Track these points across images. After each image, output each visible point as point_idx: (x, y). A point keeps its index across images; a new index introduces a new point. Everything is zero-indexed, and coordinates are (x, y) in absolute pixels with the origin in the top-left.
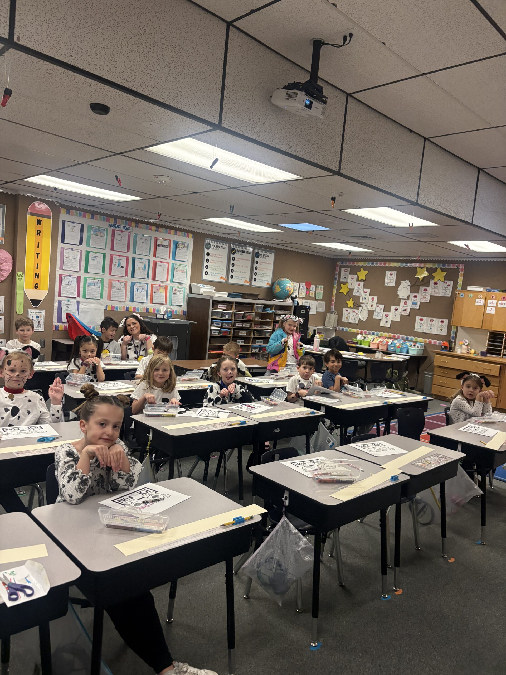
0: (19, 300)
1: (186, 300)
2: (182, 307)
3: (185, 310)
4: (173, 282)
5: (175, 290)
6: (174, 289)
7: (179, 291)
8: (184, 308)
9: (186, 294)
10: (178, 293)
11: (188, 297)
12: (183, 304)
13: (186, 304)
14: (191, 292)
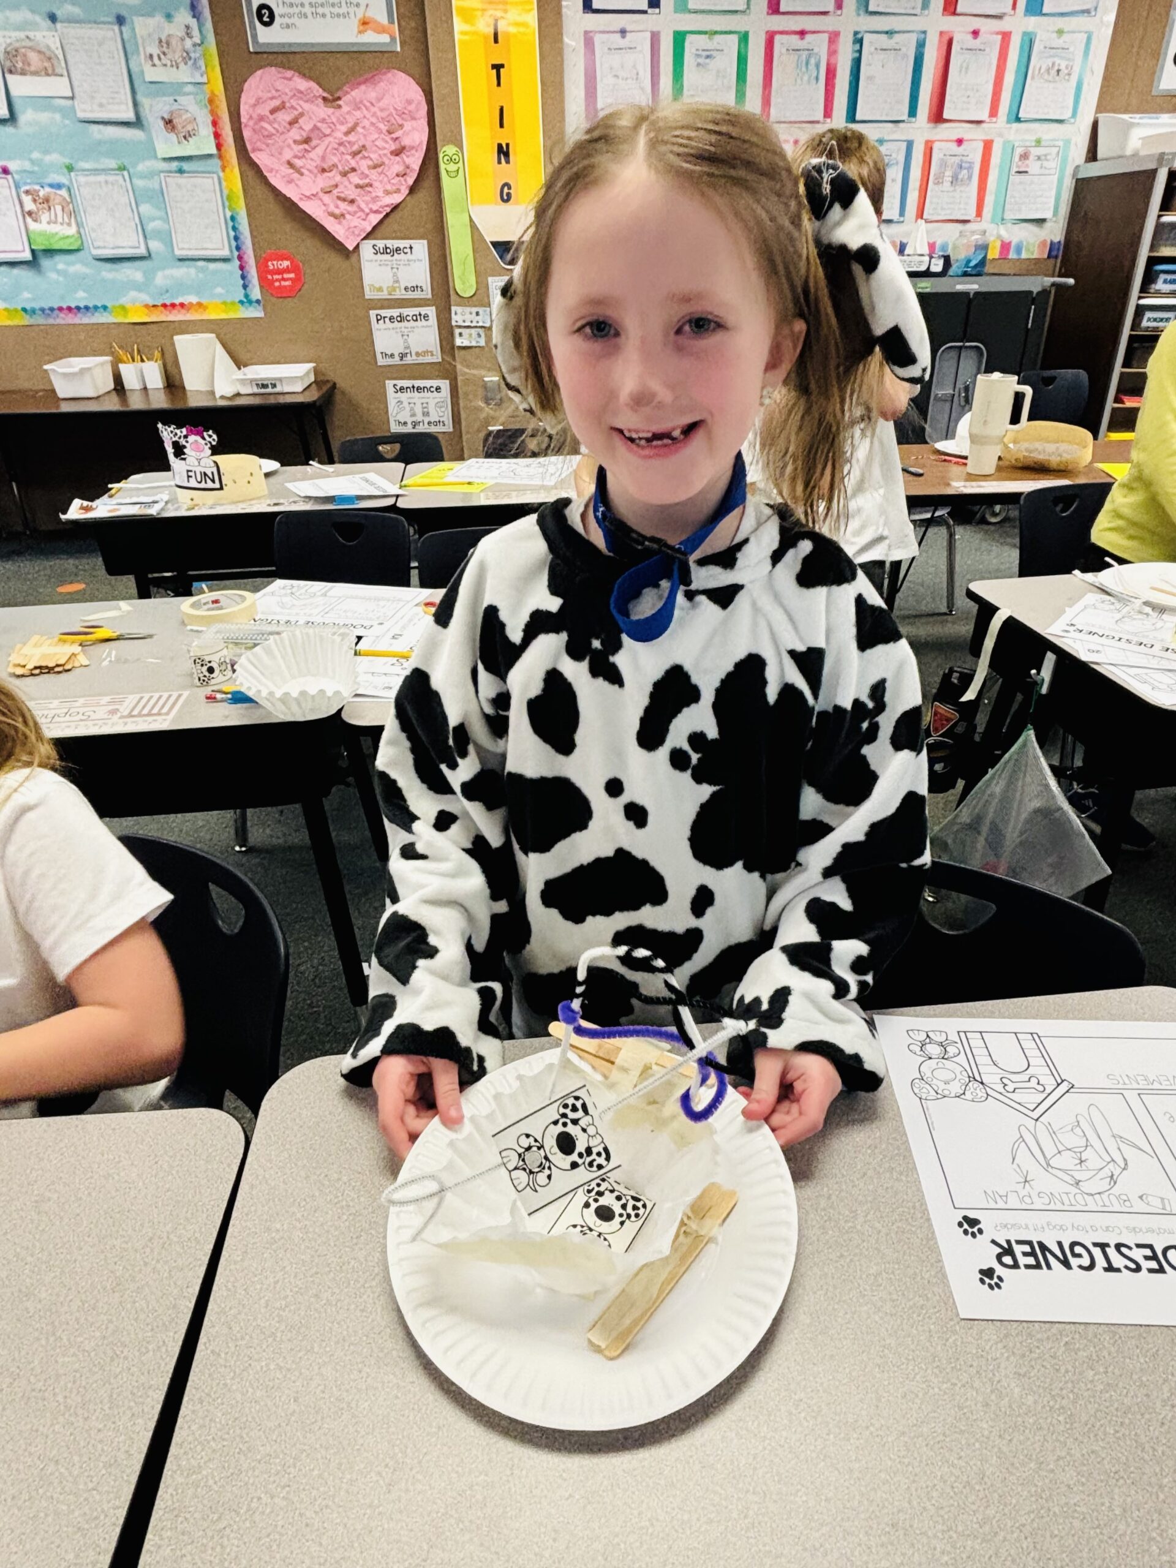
0: (460, 248)
1: (1067, 196)
2: (1048, 225)
3: (1056, 240)
4: (1018, 120)
5: (1025, 156)
6: (1019, 151)
7: (1039, 158)
8: (1056, 232)
9: (1069, 171)
10: (1033, 166)
11: (1078, 180)
12: (1048, 214)
13: (1064, 209)
14: (1092, 155)
